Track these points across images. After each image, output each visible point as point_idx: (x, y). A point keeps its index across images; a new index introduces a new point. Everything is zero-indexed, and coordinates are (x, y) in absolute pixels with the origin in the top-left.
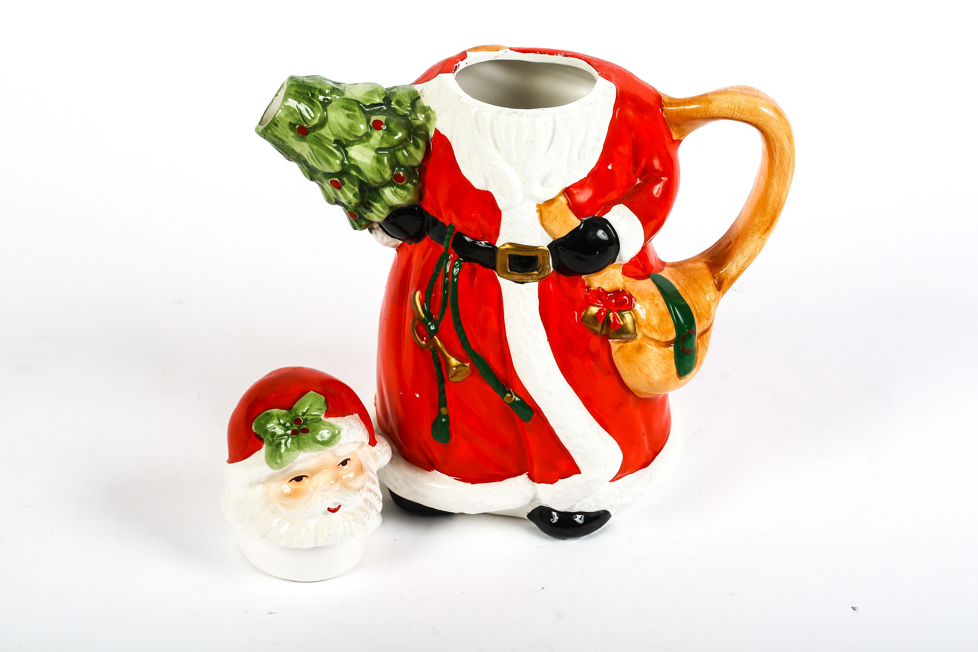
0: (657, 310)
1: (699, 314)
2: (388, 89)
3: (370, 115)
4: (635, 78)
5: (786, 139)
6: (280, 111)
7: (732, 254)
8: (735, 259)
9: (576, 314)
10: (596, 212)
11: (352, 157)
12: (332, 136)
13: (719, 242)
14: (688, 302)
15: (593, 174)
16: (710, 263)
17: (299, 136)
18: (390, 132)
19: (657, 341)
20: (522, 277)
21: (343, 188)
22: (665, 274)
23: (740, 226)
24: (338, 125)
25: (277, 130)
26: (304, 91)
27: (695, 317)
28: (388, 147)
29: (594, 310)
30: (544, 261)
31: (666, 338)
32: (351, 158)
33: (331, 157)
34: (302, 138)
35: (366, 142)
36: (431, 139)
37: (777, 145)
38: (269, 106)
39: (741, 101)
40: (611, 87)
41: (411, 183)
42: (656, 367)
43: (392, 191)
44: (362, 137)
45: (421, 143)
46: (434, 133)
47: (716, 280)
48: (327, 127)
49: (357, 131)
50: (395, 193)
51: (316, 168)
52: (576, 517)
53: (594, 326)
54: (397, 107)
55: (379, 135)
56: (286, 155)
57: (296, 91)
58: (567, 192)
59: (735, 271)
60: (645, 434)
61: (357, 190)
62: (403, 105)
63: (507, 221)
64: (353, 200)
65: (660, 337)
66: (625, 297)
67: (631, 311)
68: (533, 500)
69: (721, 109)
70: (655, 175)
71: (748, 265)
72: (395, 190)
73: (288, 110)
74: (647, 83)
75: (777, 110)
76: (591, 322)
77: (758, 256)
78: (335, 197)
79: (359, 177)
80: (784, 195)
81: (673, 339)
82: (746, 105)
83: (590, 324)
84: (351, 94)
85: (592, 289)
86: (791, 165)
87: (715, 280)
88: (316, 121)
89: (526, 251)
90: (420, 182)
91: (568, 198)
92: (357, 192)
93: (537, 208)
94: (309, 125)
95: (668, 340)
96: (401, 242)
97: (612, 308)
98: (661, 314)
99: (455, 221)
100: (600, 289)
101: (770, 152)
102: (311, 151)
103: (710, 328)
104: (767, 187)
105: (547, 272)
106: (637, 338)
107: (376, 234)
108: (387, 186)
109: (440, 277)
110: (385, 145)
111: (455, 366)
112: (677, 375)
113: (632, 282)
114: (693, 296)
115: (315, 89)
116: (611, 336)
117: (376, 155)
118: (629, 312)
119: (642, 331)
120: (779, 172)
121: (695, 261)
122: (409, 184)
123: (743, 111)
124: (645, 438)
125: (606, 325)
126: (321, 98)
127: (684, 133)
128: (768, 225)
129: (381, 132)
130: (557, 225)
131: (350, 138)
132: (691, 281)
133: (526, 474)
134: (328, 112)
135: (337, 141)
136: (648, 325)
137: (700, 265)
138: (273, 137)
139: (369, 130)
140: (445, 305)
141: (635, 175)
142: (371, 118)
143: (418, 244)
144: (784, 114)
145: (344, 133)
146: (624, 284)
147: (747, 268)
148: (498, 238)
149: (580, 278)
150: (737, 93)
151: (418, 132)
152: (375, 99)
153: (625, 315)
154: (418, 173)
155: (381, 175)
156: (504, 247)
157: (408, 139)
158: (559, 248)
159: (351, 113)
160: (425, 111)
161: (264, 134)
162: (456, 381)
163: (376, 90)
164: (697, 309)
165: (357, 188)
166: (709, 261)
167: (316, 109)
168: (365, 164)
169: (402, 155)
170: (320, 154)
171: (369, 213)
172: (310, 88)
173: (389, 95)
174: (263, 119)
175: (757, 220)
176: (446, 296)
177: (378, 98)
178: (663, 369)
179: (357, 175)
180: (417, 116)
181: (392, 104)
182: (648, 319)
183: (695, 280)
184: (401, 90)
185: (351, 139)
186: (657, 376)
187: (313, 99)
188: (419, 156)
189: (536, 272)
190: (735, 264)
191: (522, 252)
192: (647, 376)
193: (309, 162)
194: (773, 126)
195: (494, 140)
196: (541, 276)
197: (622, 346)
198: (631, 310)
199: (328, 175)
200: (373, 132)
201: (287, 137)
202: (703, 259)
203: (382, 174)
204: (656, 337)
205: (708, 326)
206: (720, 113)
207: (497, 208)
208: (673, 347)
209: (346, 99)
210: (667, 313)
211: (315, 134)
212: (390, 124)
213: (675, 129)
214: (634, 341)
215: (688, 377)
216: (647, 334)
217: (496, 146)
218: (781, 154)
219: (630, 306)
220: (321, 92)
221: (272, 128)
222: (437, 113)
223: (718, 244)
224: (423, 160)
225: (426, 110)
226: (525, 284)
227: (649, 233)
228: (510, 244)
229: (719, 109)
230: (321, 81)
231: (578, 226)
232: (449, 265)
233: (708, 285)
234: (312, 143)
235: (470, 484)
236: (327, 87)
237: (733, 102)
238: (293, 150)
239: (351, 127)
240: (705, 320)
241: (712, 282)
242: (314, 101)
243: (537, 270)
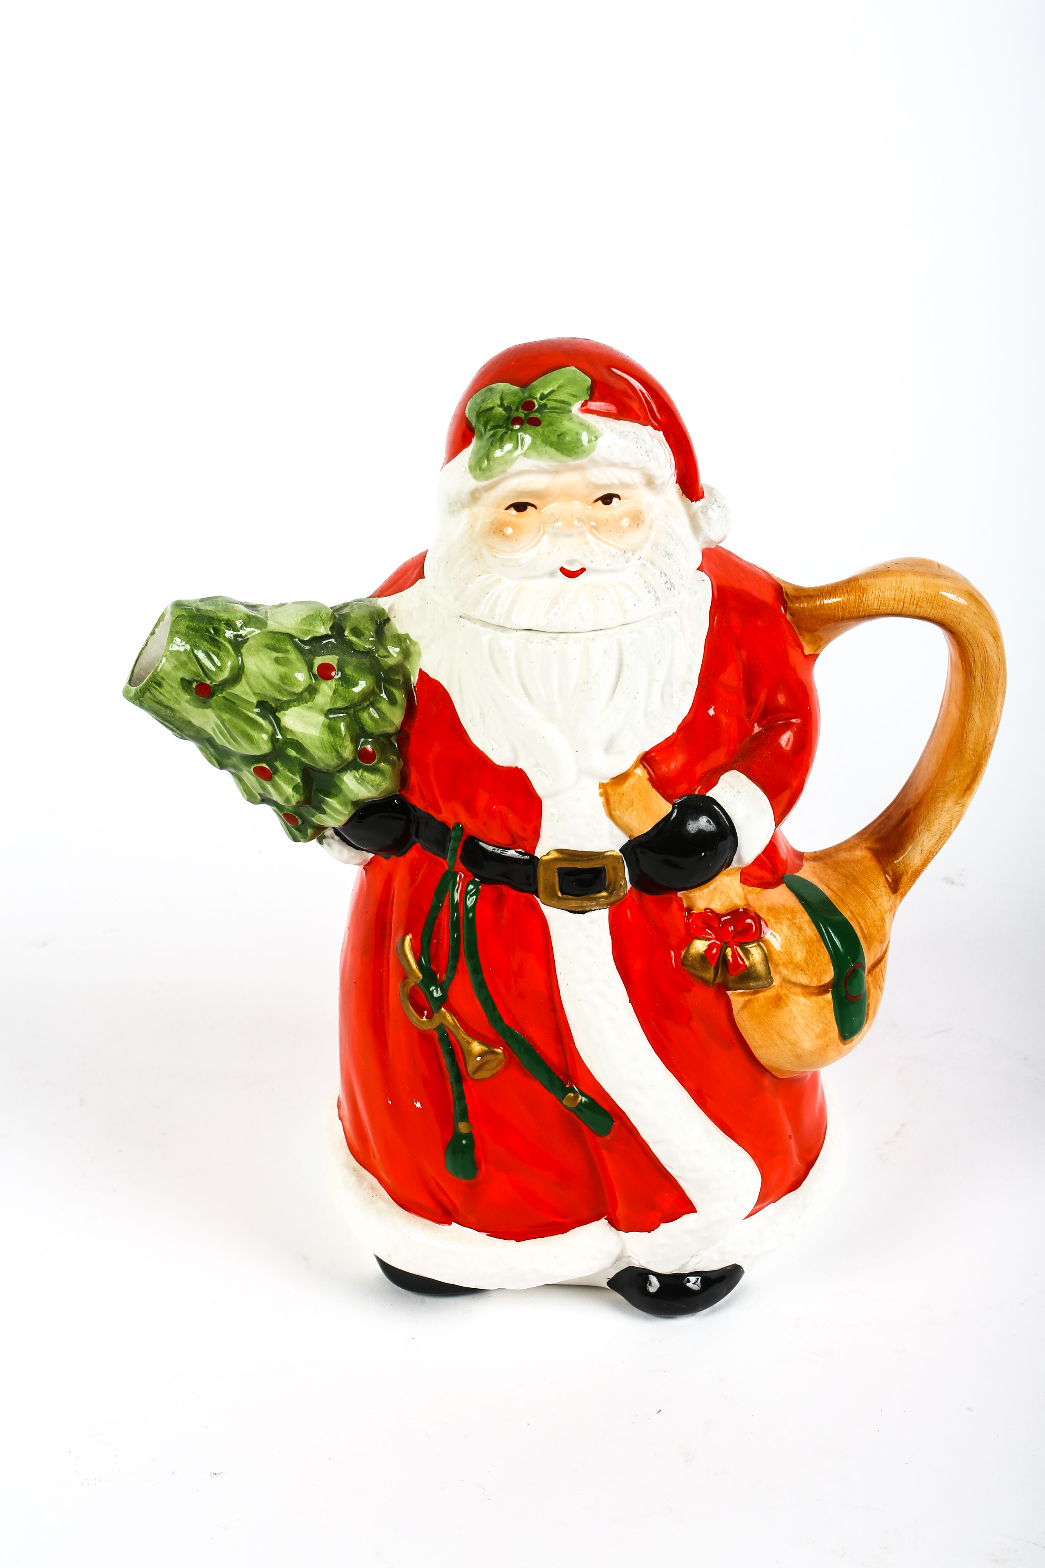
0: (801, 936)
1: (867, 936)
2: (336, 610)
3: (311, 657)
4: (738, 560)
5: (991, 639)
6: (164, 659)
7: (912, 832)
8: (918, 839)
9: (673, 955)
10: (694, 788)
11: (288, 728)
12: (252, 695)
13: (887, 813)
14: (847, 915)
15: (685, 727)
16: (877, 848)
17: (199, 699)
18: (347, 682)
19: (804, 987)
20: (582, 904)
21: (276, 778)
22: (806, 873)
23: (921, 785)
24: (261, 677)
25: (161, 693)
26: (201, 625)
27: (862, 941)
28: (345, 706)
29: (700, 946)
30: (616, 874)
31: (819, 981)
32: (287, 730)
33: (255, 730)
34: (204, 702)
35: (309, 701)
36: (415, 687)
37: (977, 653)
38: (141, 651)
39: (914, 584)
40: (704, 580)
41: (386, 761)
42: (806, 1029)
43: (355, 777)
44: (301, 693)
45: (400, 696)
46: (419, 677)
47: (889, 877)
48: (244, 681)
49: (293, 684)
50: (361, 781)
51: (229, 749)
52: (689, 1281)
53: (704, 972)
54: (354, 639)
55: (330, 688)
56: (177, 731)
57: (188, 627)
58: (646, 759)
59: (919, 859)
60: (792, 1136)
61: (299, 780)
62: (363, 634)
63: (553, 814)
64: (293, 797)
65: (809, 980)
66: (749, 921)
67: (761, 943)
68: (618, 1259)
69: (882, 601)
70: (781, 716)
71: (939, 848)
72: (360, 774)
73: (178, 659)
74: (755, 566)
75: (973, 596)
76: (697, 965)
77: (954, 832)
78: (261, 792)
79: (302, 758)
80: (992, 731)
81: (830, 980)
82: (923, 592)
83: (695, 969)
84: (278, 623)
85: (695, 912)
86: (1001, 681)
87: (887, 876)
88: (226, 674)
89: (586, 860)
90: (401, 759)
91: (650, 769)
92: (299, 783)
93: (601, 790)
94: (215, 681)
95: (822, 983)
96: (371, 855)
97: (730, 939)
98: (808, 943)
99: (464, 818)
100: (708, 911)
101: (965, 664)
102: (219, 722)
103: (886, 956)
104: (963, 720)
105: (621, 892)
106: (773, 985)
107: (329, 845)
108: (347, 770)
109: (444, 910)
110: (340, 704)
111: (480, 1054)
112: (839, 1037)
113: (757, 893)
114: (856, 907)
115: (220, 621)
116: (731, 985)
117: (327, 721)
118: (758, 944)
119: (780, 973)
120: (982, 695)
121: (851, 847)
122: (382, 763)
123: (918, 601)
124: (792, 1143)
125: (722, 969)
126: (229, 634)
127: (820, 643)
128: (968, 781)
129: (332, 683)
130: (634, 815)
131: (283, 697)
132: (848, 881)
133: (605, 1219)
134: (243, 657)
135: (261, 704)
136: (790, 962)
137: (861, 853)
138: (155, 704)
139: (314, 681)
140: (457, 956)
141: (749, 719)
142: (315, 661)
143: (401, 858)
144: (985, 600)
145: (271, 689)
146: (746, 899)
147: (938, 853)
148: (539, 843)
149: (674, 897)
150: (907, 572)
151: (392, 677)
152: (318, 629)
153: (751, 949)
154: (396, 744)
155: (337, 752)
156: (549, 857)
157: (378, 691)
158: (638, 851)
159: (280, 655)
160: (401, 642)
161: (139, 700)
162: (482, 1077)
163: (318, 613)
164: (864, 928)
165: (298, 777)
166: (874, 846)
167: (224, 653)
168: (310, 737)
169: (369, 717)
170: (235, 727)
171: (320, 815)
172: (211, 619)
173: (339, 619)
174: (134, 674)
175: (950, 775)
176: (458, 941)
177: (323, 627)
178: (818, 1030)
179: (298, 756)
180: (389, 652)
181: (346, 635)
182: (788, 953)
183: (855, 880)
184: (357, 609)
185: (284, 699)
186: (808, 1043)
187: (217, 638)
188: (396, 716)
189: (604, 894)
190: (919, 848)
191: (580, 862)
192: (793, 1044)
193: (217, 741)
194: (968, 622)
195: (524, 685)
196: (612, 899)
197: (749, 1000)
198: (760, 940)
199: (250, 760)
200: (320, 684)
201: (179, 702)
202: (863, 842)
203: (340, 751)
204: (803, 980)
205: (883, 952)
206: (881, 607)
207: (534, 793)
208: (830, 994)
209: (271, 632)
210: (817, 939)
211: (224, 694)
212: (346, 670)
213: (807, 638)
214: (769, 990)
215: (857, 1038)
216: (789, 977)
217: (527, 694)
218: (984, 667)
219: (758, 934)
220: (230, 625)
221: (153, 689)
222: (422, 644)
223: (886, 816)
224: (404, 722)
225: (401, 640)
226: (586, 914)
227: (780, 810)
228: (559, 851)
229: (880, 602)
230: (226, 605)
231: (668, 813)
232: (459, 891)
233: (877, 886)
234: (220, 709)
235: (514, 1241)
236: (239, 615)
237: (902, 588)
238: (190, 722)
239: (284, 678)
240: (876, 944)
241: (882, 880)
242: (219, 641)
243: (605, 890)
